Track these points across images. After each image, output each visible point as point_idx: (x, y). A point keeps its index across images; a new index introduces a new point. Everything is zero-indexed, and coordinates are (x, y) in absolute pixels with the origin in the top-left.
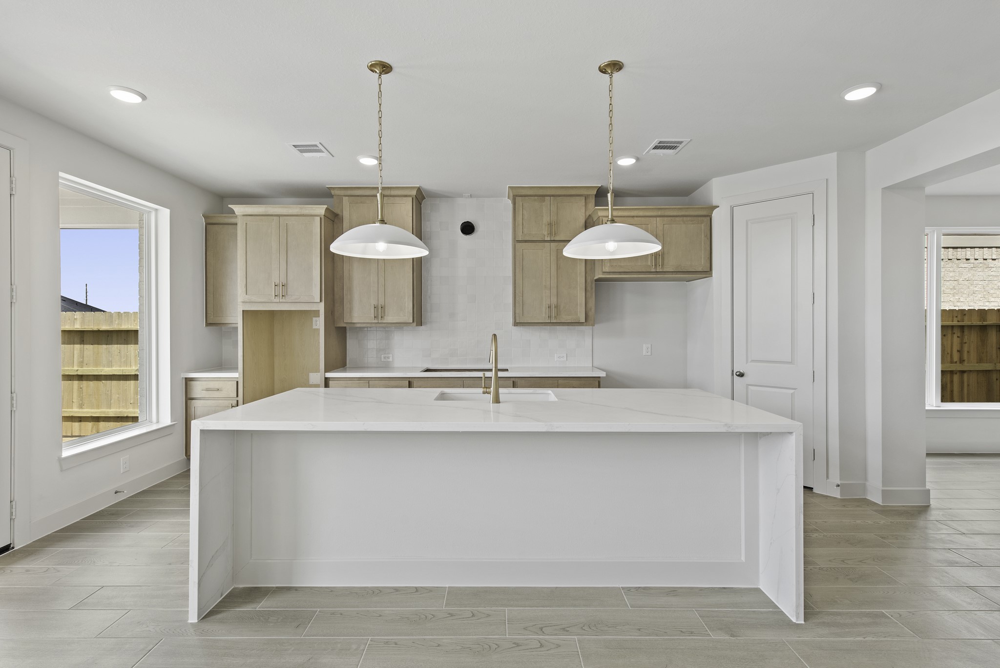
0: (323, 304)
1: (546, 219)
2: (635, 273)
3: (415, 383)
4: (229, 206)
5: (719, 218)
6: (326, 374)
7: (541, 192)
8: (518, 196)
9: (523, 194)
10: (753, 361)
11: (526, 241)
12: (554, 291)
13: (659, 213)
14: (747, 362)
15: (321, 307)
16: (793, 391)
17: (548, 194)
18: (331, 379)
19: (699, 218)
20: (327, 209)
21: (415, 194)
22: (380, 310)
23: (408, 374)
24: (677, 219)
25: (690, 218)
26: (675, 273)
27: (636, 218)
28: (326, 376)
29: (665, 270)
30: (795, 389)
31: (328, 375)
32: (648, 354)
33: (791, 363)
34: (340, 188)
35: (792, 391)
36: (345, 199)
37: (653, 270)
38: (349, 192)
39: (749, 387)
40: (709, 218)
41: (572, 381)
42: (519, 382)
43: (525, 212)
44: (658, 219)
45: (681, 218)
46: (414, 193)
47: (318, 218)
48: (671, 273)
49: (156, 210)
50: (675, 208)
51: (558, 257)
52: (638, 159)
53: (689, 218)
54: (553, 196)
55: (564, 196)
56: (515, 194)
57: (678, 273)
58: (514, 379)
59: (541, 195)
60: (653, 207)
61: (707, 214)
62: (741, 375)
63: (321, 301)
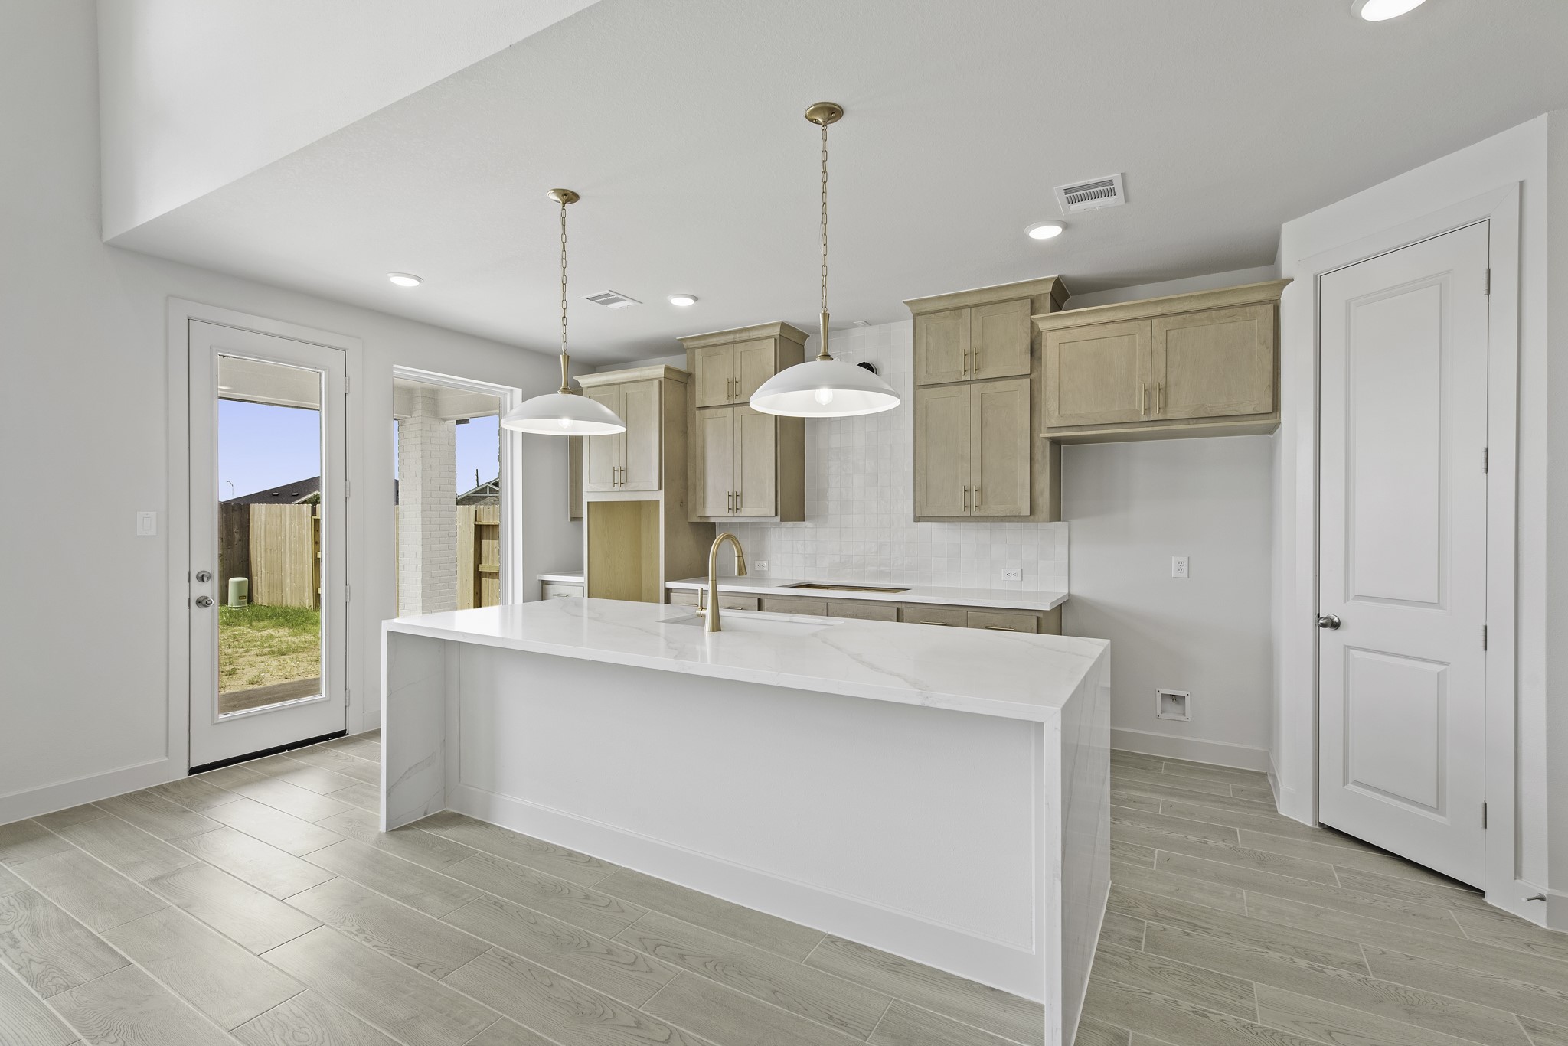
0: (663, 492)
1: (964, 346)
2: (1109, 426)
3: (766, 604)
4: (574, 378)
5: (1294, 302)
6: (667, 583)
7: (957, 303)
8: (923, 314)
9: (928, 310)
10: (1357, 597)
11: (933, 385)
12: (976, 464)
13: (1159, 310)
14: (1346, 599)
15: (660, 497)
16: (1444, 667)
17: (968, 303)
18: (673, 591)
19: (1248, 309)
20: (667, 369)
21: (779, 333)
22: (736, 500)
23: (757, 588)
24: (1197, 316)
25: (1226, 311)
26: (1195, 421)
27: (1109, 327)
28: (667, 587)
29: (1170, 416)
30: (1447, 664)
31: (670, 585)
32: (1181, 575)
33: (1437, 605)
34: (691, 338)
35: (1440, 668)
36: (698, 352)
37: (1145, 418)
38: (703, 342)
39: (1351, 651)
40: (1270, 307)
41: (991, 615)
42: (906, 610)
43: (930, 339)
44: (1155, 321)
45: (1206, 314)
46: (777, 331)
47: (657, 382)
48: (1185, 422)
49: (512, 391)
50: (1192, 296)
51: (983, 406)
52: (1066, 226)
53: (1223, 312)
54: (977, 306)
55: (996, 302)
56: (916, 312)
57: (1201, 420)
58: (899, 606)
59: (956, 307)
60: (1142, 301)
61: (1268, 298)
62: (1335, 625)
63: (660, 489)
